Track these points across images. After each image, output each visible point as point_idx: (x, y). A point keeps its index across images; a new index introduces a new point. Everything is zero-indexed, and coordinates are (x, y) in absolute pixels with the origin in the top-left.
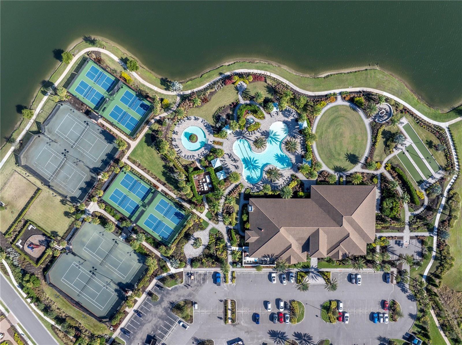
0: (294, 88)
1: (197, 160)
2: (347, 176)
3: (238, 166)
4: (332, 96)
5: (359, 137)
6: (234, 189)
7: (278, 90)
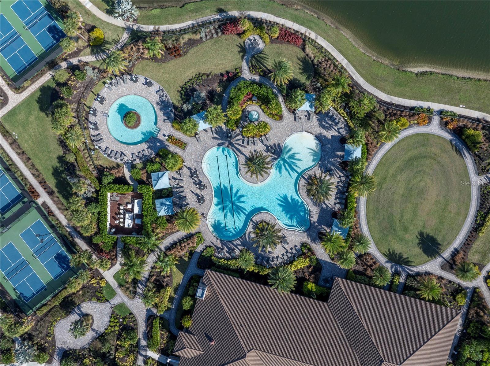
0: (354, 77)
1: (127, 163)
2: (409, 276)
3: (203, 197)
4: (423, 112)
5: (453, 207)
6: (183, 240)
7: (323, 71)
